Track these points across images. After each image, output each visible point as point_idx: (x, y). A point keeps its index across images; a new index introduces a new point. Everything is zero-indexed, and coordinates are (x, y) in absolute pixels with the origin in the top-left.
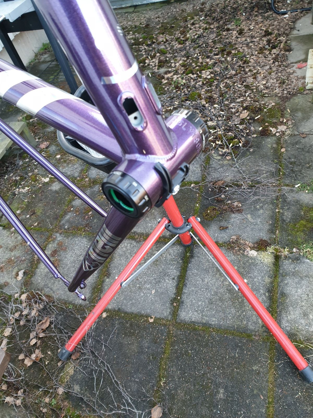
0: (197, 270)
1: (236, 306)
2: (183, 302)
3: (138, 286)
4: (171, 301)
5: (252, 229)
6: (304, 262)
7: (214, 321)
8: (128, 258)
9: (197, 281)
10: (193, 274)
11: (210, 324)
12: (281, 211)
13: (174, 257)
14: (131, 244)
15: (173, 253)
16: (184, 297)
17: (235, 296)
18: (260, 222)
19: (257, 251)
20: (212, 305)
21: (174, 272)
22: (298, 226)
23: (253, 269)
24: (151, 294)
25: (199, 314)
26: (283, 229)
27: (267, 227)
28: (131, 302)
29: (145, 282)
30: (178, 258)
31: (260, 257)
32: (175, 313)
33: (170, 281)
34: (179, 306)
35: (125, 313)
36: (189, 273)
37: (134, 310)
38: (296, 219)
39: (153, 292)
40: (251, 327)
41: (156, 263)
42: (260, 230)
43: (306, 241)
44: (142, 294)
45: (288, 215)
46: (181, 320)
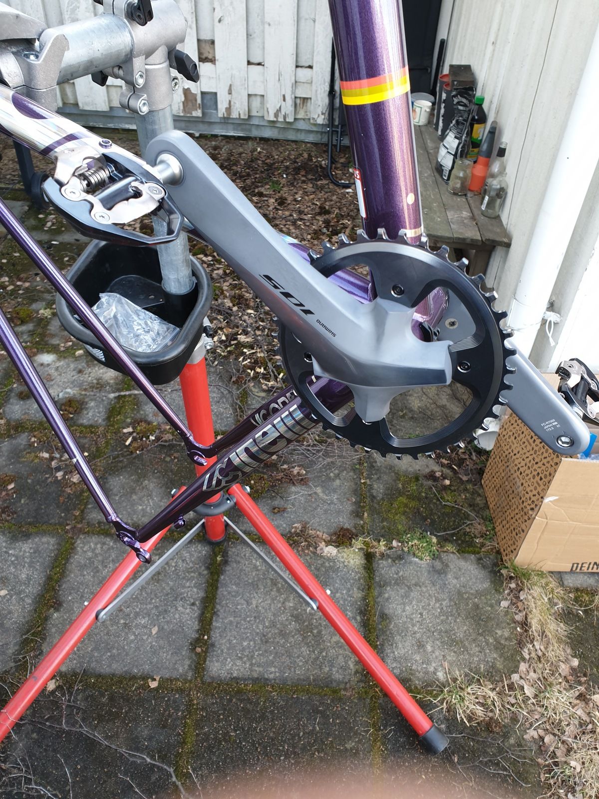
0: (237, 585)
1: (310, 642)
2: (213, 645)
3: (122, 621)
4: (191, 644)
5: (326, 511)
6: (411, 562)
7: (272, 673)
8: (98, 571)
9: (238, 604)
10: (229, 593)
11: (267, 679)
12: (368, 482)
13: (191, 565)
14: (104, 544)
15: (190, 558)
16: (215, 635)
17: (307, 626)
18: (337, 499)
19: (337, 547)
20: (268, 645)
21: (194, 591)
22: (395, 505)
23: (333, 578)
24: (150, 635)
25: (245, 663)
26: (373, 511)
27: (348, 507)
28: (109, 654)
29: (137, 615)
30: (200, 567)
31: (343, 557)
32: (199, 666)
33: (186, 609)
34: (206, 652)
35: (99, 676)
36: (222, 591)
37: (117, 668)
38: (392, 494)
39: (155, 630)
40: (337, 676)
41: (156, 577)
42: (339, 512)
43: (410, 529)
44: (132, 637)
45: (379, 489)
46: (213, 678)
